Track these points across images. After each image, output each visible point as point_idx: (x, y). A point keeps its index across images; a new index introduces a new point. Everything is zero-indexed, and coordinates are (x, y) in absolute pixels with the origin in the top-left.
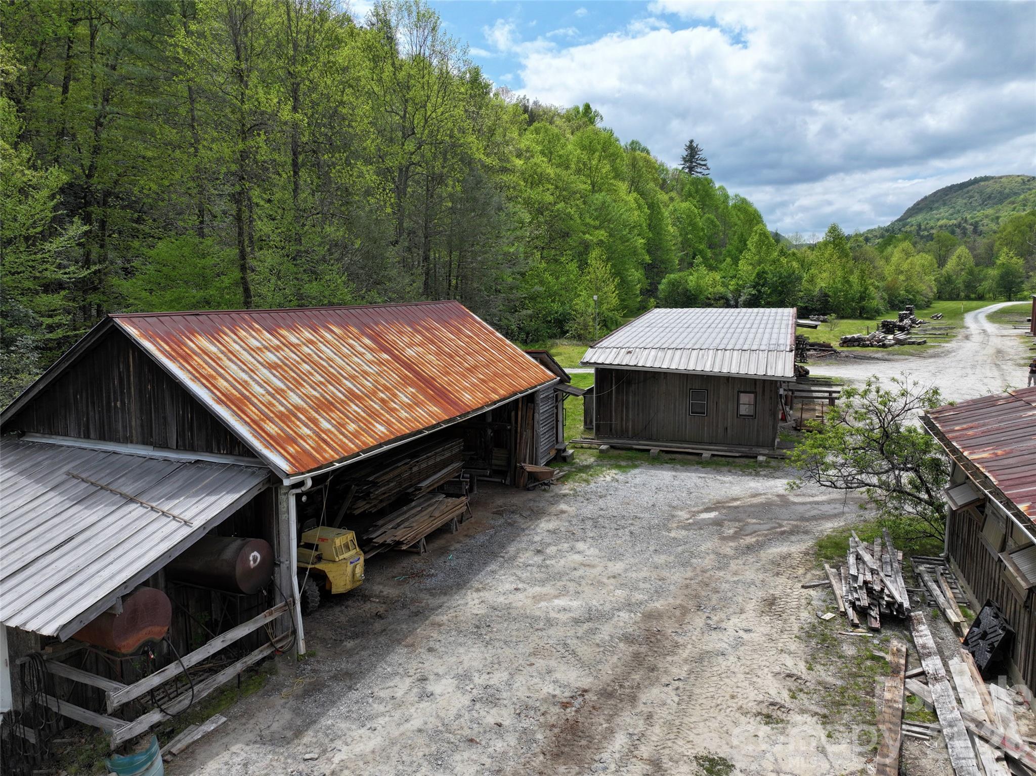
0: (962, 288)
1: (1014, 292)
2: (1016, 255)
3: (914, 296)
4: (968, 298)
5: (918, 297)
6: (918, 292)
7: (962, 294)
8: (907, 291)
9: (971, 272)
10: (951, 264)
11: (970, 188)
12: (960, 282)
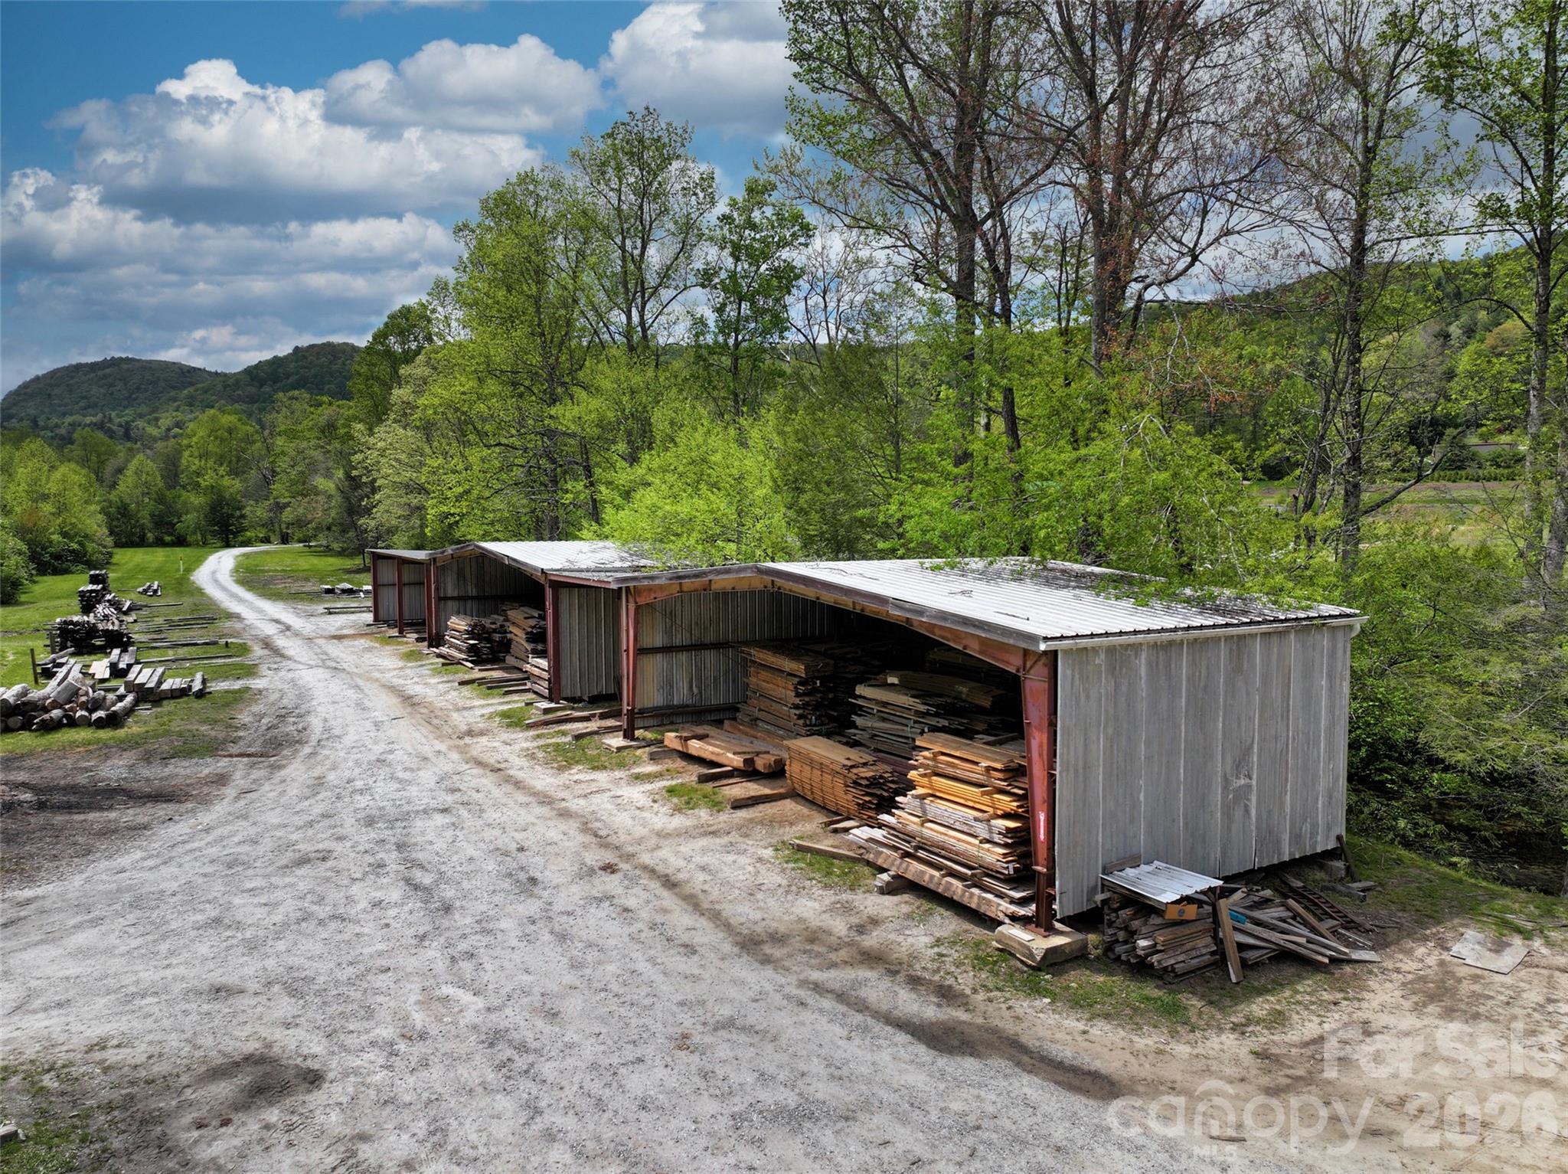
0: (150, 525)
1: (233, 533)
2: (229, 473)
3: (80, 543)
4: (160, 543)
5: (90, 547)
6: (86, 536)
7: (150, 536)
8: (65, 535)
9: (161, 499)
10: (126, 485)
11: (108, 371)
12: (145, 518)
